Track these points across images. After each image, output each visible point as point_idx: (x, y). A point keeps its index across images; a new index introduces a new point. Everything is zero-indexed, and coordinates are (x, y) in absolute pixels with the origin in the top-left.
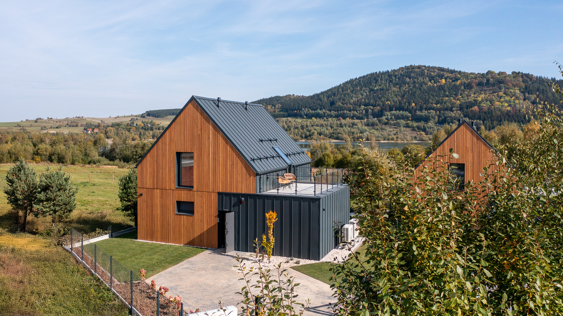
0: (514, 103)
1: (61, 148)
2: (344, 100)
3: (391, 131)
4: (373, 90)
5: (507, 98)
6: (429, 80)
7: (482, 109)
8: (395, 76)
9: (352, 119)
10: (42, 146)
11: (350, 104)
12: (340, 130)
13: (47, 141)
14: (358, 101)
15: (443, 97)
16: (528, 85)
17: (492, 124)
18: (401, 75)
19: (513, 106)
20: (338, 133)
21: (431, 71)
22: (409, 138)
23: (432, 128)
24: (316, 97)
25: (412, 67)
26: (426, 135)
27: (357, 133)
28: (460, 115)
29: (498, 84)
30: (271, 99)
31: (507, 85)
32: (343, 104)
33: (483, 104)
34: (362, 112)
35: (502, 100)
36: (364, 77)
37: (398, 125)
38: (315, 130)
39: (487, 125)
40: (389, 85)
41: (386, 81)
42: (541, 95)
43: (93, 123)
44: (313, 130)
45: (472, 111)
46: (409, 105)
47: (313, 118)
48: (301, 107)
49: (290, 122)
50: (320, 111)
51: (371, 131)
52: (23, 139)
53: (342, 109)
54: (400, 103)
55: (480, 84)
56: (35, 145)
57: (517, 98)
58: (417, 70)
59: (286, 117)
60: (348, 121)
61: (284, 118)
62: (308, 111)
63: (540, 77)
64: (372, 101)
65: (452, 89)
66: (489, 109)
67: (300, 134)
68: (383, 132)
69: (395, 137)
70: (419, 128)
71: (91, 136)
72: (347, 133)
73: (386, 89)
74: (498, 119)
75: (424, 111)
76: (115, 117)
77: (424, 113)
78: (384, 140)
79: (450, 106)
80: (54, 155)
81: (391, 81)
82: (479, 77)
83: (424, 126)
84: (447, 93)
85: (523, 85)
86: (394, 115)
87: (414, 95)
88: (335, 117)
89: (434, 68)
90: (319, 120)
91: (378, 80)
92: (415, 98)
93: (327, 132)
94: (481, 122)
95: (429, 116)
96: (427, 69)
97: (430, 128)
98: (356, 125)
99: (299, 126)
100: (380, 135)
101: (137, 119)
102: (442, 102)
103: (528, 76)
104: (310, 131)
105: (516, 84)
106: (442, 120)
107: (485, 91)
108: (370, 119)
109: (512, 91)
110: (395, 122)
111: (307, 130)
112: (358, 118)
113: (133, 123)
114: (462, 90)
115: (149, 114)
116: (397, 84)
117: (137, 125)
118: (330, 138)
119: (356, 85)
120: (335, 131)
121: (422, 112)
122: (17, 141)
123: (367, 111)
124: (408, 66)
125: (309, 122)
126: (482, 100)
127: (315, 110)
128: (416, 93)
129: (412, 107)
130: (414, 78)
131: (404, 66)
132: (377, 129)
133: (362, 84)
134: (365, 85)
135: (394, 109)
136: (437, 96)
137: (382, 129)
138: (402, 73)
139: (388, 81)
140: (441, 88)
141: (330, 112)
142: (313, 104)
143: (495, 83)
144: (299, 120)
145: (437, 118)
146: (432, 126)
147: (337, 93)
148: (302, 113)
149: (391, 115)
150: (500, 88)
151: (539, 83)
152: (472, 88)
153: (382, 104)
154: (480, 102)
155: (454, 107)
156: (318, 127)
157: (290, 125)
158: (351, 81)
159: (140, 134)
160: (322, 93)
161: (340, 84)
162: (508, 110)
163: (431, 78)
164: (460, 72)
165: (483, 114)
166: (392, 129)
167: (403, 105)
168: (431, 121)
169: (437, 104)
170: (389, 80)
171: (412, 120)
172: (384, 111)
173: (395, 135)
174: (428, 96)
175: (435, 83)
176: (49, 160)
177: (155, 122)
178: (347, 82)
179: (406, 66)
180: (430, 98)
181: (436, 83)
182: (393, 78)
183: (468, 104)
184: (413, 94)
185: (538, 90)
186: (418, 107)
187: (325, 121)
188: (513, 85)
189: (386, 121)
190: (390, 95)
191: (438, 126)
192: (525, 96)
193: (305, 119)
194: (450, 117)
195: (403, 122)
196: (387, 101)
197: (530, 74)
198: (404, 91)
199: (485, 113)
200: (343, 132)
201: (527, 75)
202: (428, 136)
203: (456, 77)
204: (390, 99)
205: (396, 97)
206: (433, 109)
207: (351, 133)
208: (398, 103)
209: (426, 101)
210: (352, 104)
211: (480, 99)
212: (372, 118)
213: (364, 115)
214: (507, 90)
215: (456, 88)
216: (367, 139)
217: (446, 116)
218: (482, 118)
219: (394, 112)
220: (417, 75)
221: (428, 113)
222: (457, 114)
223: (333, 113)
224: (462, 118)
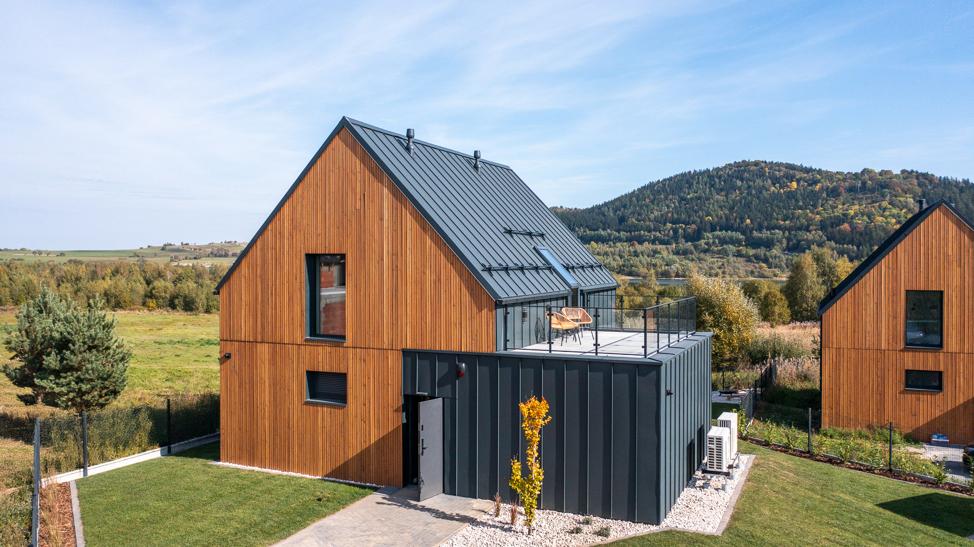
0: (906, 218)
1: (189, 286)
2: (639, 214)
3: (713, 263)
4: (685, 199)
5: (895, 211)
6: (772, 184)
7: (855, 228)
8: (720, 177)
9: (652, 244)
10: (159, 284)
11: (650, 220)
12: (634, 260)
13: (169, 275)
14: (662, 215)
15: (794, 209)
16: (927, 191)
18: (728, 175)
20: (632, 266)
21: (775, 170)
22: (742, 273)
23: (779, 257)
24: (596, 211)
25: (745, 164)
26: (769, 268)
27: (661, 266)
28: (821, 237)
29: (880, 188)
31: (894, 190)
32: (639, 221)
33: (857, 221)
34: (668, 234)
35: (887, 213)
36: (670, 179)
37: (724, 253)
39: (865, 252)
40: (710, 191)
41: (706, 185)
45: (839, 231)
46: (742, 223)
47: (593, 243)
48: (574, 225)
50: (602, 233)
51: (683, 263)
52: (130, 272)
53: (636, 228)
54: (727, 219)
55: (851, 189)
56: (148, 283)
57: (910, 210)
58: (753, 168)
60: (647, 246)
62: (585, 232)
63: (944, 178)
64: (683, 216)
65: (807, 197)
66: (866, 227)
68: (701, 263)
70: (757, 258)
72: (646, 266)
73: (706, 197)
75: (764, 231)
77: (765, 234)
79: (806, 223)
80: (178, 298)
81: (712, 186)
82: (850, 178)
83: (765, 255)
84: (801, 203)
85: (919, 190)
86: (718, 237)
87: (749, 207)
88: (626, 241)
89: (779, 165)
90: (602, 245)
91: (692, 184)
92: (751, 211)
93: (614, 264)
94: (855, 248)
95: (773, 239)
96: (769, 166)
97: (775, 257)
98: (659, 253)
102: (793, 218)
105: (909, 190)
106: (794, 245)
107: (860, 200)
108: (680, 245)
109: (902, 199)
110: (720, 248)
112: (662, 242)
114: (823, 199)
116: (722, 190)
118: (618, 273)
119: (659, 191)
120: (627, 263)
121: (762, 233)
123: (676, 231)
124: (739, 163)
126: (856, 215)
127: (594, 230)
128: (751, 203)
129: (747, 225)
130: (748, 180)
131: (732, 163)
132: (693, 260)
133: (668, 190)
134: (673, 191)
135: (718, 228)
136: (784, 208)
137: (700, 259)
138: (730, 172)
139: (708, 185)
140: (791, 195)
141: (619, 233)
142: (591, 221)
143: (875, 188)
145: (785, 241)
146: (778, 255)
149: (714, 237)
150: (883, 196)
151: (945, 188)
152: (839, 196)
153: (699, 220)
154: (853, 218)
155: (811, 225)
156: (600, 257)
158: (651, 186)
160: (606, 204)
161: (634, 191)
164: (820, 172)
165: (858, 236)
166: (716, 260)
167: (732, 222)
168: (775, 247)
169: (785, 221)
170: (710, 184)
171: (746, 246)
172: (703, 231)
173: (720, 268)
174: (771, 208)
175: (781, 187)
176: (170, 306)
178: (644, 188)
179: (735, 162)
180: (773, 210)
181: (783, 188)
182: (716, 180)
183: (834, 220)
184: (748, 205)
186: (756, 226)
187: (610, 247)
188: (903, 190)
189: (706, 246)
190: (711, 206)
191: (787, 254)
194: (806, 240)
195: (731, 248)
196: (706, 216)
197: (929, 173)
198: (733, 201)
199: (861, 234)
200: (638, 263)
201: (925, 176)
202: (771, 270)
203: (813, 178)
204: (713, 213)
205: (722, 210)
206: (779, 228)
207: (652, 266)
208: (724, 218)
209: (767, 215)
210: (652, 221)
211: (852, 212)
212: (683, 243)
213: (672, 238)
214: (894, 198)
215: (814, 196)
216: (677, 275)
217: (799, 238)
218: (856, 241)
219: (718, 233)
220: (753, 176)
221: (772, 234)
222: (816, 236)
223: (622, 234)
224: (824, 242)
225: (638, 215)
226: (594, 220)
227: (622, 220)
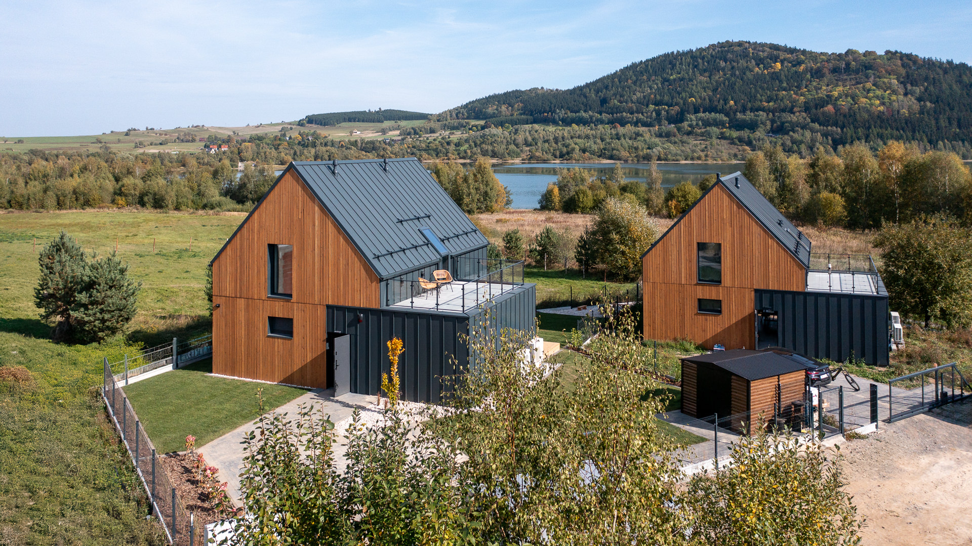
0: (890, 99)
1: (159, 183)
3: (696, 146)
4: (668, 80)
5: (879, 93)
6: (756, 64)
7: (839, 110)
8: (703, 58)
9: (635, 126)
10: (128, 181)
11: (632, 102)
12: (616, 143)
13: (138, 172)
14: (644, 97)
15: (778, 90)
16: (910, 72)
17: (855, 133)
18: (712, 56)
19: (888, 104)
20: (613, 149)
21: (759, 51)
22: (725, 156)
23: (763, 139)
24: (578, 92)
25: (729, 44)
26: (752, 150)
27: (643, 149)
28: (805, 119)
29: (864, 69)
30: (507, 95)
31: (878, 71)
32: (621, 102)
33: (841, 102)
34: (651, 115)
35: (871, 95)
36: (653, 59)
37: (707, 136)
38: (576, 144)
39: (849, 135)
40: (694, 72)
41: (689, 66)
42: (932, 86)
43: (219, 136)
44: (573, 145)
45: (824, 113)
46: (726, 104)
47: (574, 125)
48: (555, 106)
49: (536, 131)
50: (584, 115)
51: (665, 146)
52: (98, 168)
53: (618, 110)
54: (710, 101)
55: (835, 70)
56: (117, 179)
57: (894, 92)
58: (737, 48)
59: (531, 123)
60: (629, 129)
61: (527, 126)
62: (566, 114)
63: (928, 59)
64: (666, 98)
65: (791, 78)
66: (850, 109)
67: (552, 151)
68: (683, 146)
70: (741, 140)
71: (214, 158)
72: (627, 149)
73: (689, 78)
74: (865, 125)
75: (748, 112)
76: (256, 125)
77: (749, 116)
78: (686, 159)
79: (790, 105)
80: (147, 195)
81: (696, 66)
82: (834, 59)
83: (749, 137)
84: (785, 85)
85: (903, 72)
86: (701, 119)
87: (733, 88)
88: (608, 124)
89: (764, 45)
90: (583, 127)
91: (675, 65)
92: (735, 92)
93: (595, 147)
94: (839, 130)
95: (757, 120)
96: (753, 46)
97: (759, 140)
98: (642, 135)
99: (551, 138)
100: (679, 152)
101: (291, 129)
102: (777, 99)
104: (567, 146)
105: (892, 70)
106: (778, 127)
107: (844, 81)
108: (663, 127)
109: (886, 80)
110: (703, 130)
111: (564, 145)
112: (645, 124)
113: (284, 135)
114: (808, 80)
115: (311, 120)
116: (705, 71)
117: (290, 138)
118: (599, 156)
119: (641, 72)
120: (608, 146)
121: (745, 115)
122: (87, 174)
123: (658, 113)
124: (722, 43)
125: (566, 131)
126: (840, 96)
127: (576, 112)
128: (735, 84)
129: (730, 107)
130: (732, 61)
131: (716, 43)
132: (675, 143)
133: (651, 70)
134: (656, 72)
135: (702, 110)
136: (768, 89)
137: (683, 142)
138: (714, 53)
139: (691, 66)
140: (775, 76)
141: (601, 115)
142: (573, 103)
143: (859, 69)
144: (551, 128)
145: (768, 123)
146: (762, 137)
147: (610, 85)
148: (556, 116)
149: (698, 119)
150: (867, 77)
151: (929, 69)
152: (823, 77)
153: (682, 102)
154: (837, 99)
155: (795, 106)
156: (580, 140)
157: (536, 136)
158: (634, 66)
159: (295, 153)
160: (588, 85)
161: (617, 71)
162: (880, 111)
163: (759, 61)
164: (804, 52)
165: (842, 118)
166: (699, 142)
167: (716, 103)
168: (759, 129)
169: (768, 102)
170: (693, 64)
171: (730, 128)
172: (686, 113)
173: (703, 151)
174: (755, 89)
175: (765, 68)
177: (320, 134)
178: (626, 68)
179: (719, 43)
180: (757, 91)
181: (767, 69)
182: (700, 61)
183: (817, 102)
184: (732, 86)
185: (926, 79)
186: (740, 108)
187: (592, 129)
188: (886, 71)
189: (689, 129)
190: (694, 87)
191: (771, 136)
192: (906, 89)
193: (561, 126)
194: (790, 122)
195: (715, 130)
196: (690, 98)
197: (913, 54)
198: (717, 82)
199: (845, 116)
200: (620, 147)
201: (909, 57)
203: (797, 59)
204: (695, 94)
205: (705, 91)
206: (763, 110)
207: (634, 149)
208: (708, 100)
209: (751, 97)
210: (635, 103)
211: (836, 94)
212: (666, 124)
213: (655, 120)
214: (878, 79)
215: (798, 77)
216: (659, 159)
217: (783, 120)
218: (840, 123)
219: (701, 115)
220: (737, 57)
221: (756, 116)
222: (800, 118)
223: (605, 116)
224: (808, 124)
225: (621, 97)
226: (575, 101)
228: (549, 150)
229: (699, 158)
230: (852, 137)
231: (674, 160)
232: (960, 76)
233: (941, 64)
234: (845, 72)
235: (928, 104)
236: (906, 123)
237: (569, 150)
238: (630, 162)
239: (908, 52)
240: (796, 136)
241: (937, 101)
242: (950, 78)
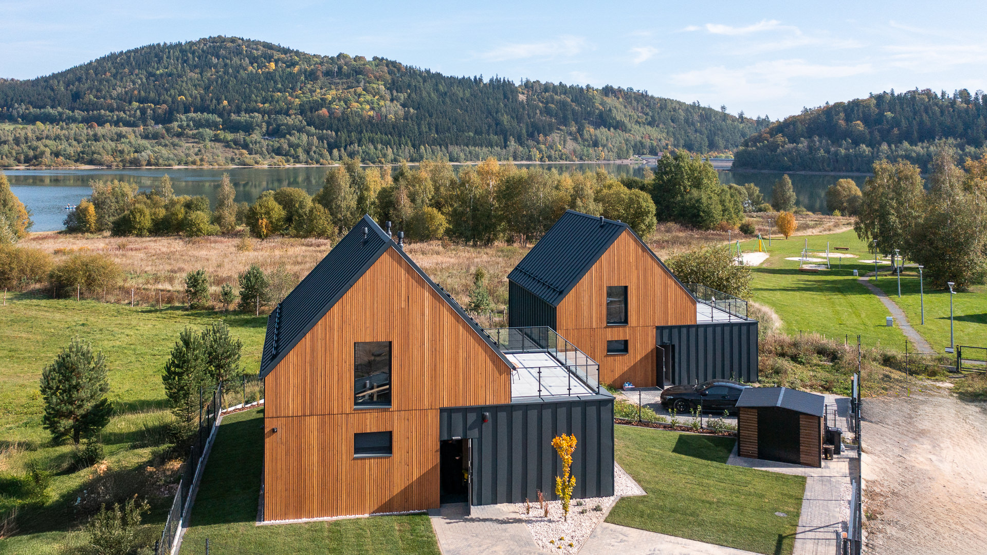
0: (379, 104)
2: (99, 90)
3: (189, 149)
4: (154, 75)
5: (369, 97)
6: (250, 63)
7: (333, 114)
8: (193, 53)
9: (115, 126)
11: (112, 98)
12: (97, 146)
14: (126, 93)
15: (273, 91)
16: (396, 79)
17: (349, 137)
18: (203, 51)
20: (93, 153)
21: (252, 49)
22: (221, 160)
23: (259, 143)
25: (221, 40)
26: (249, 154)
27: (129, 152)
28: (301, 122)
29: (355, 74)
31: (367, 77)
32: (98, 98)
33: (334, 106)
34: (135, 114)
35: (362, 99)
36: (136, 51)
37: (199, 138)
38: (46, 146)
39: (343, 139)
40: (183, 67)
41: (178, 61)
42: (414, 93)
44: (42, 148)
45: (319, 116)
46: (219, 104)
47: (39, 123)
48: (12, 100)
50: (51, 111)
51: (155, 149)
53: (95, 107)
54: (202, 100)
55: (328, 73)
57: (382, 98)
58: (229, 45)
60: (108, 129)
62: (27, 109)
63: (412, 67)
64: (152, 95)
65: (286, 79)
66: (343, 113)
67: (14, 154)
68: (175, 149)
69: (197, 158)
70: (236, 142)
72: (110, 153)
73: (178, 74)
74: (357, 129)
75: (243, 114)
77: (244, 117)
78: (179, 164)
79: (285, 106)
81: (185, 61)
82: (327, 62)
83: (245, 140)
85: (388, 77)
86: (192, 119)
87: (226, 87)
88: (82, 122)
89: (257, 43)
90: (51, 126)
91: (162, 58)
92: (228, 91)
93: (71, 151)
94: (333, 133)
95: (252, 122)
96: (246, 44)
97: (256, 143)
98: (124, 136)
99: (11, 139)
100: (171, 156)
102: (272, 101)
103: (393, 64)
104: (35, 149)
105: (380, 76)
106: (274, 129)
107: (337, 84)
108: (150, 127)
109: (375, 86)
110: (195, 132)
111: (29, 147)
112: (127, 124)
114: (302, 82)
116: (196, 67)
118: (76, 161)
119: (122, 65)
120: (87, 149)
121: (239, 116)
123: (143, 112)
124: (214, 38)
125: (29, 130)
126: (333, 100)
127: (40, 108)
128: (228, 83)
129: (224, 107)
130: (224, 57)
131: (207, 37)
132: (166, 145)
133: (134, 63)
134: (139, 65)
135: (192, 109)
136: (263, 89)
137: (174, 145)
138: (205, 48)
139: (180, 61)
140: (270, 76)
141: (73, 112)
142: (36, 96)
143: (350, 73)
144: (10, 127)
145: (264, 125)
146: (258, 140)
147: (84, 77)
148: (15, 113)
149: (188, 120)
150: (358, 82)
151: (411, 76)
152: (316, 80)
153: (170, 99)
154: (330, 103)
155: (291, 108)
156: (49, 142)
158: (112, 57)
160: (54, 76)
161: (91, 62)
162: (370, 116)
164: (297, 53)
165: (336, 122)
166: (191, 145)
167: (208, 102)
168: (255, 131)
169: (264, 103)
170: (182, 59)
171: (224, 129)
172: (175, 112)
173: (196, 154)
174: (250, 89)
175: (259, 67)
178: (104, 59)
179: (210, 37)
180: (251, 92)
181: (261, 69)
182: (190, 55)
183: (312, 105)
184: (225, 85)
186: (234, 108)
187: (62, 129)
188: (375, 77)
189: (180, 130)
190: (184, 84)
191: (268, 139)
192: (392, 95)
193: (21, 124)
194: (286, 125)
195: (208, 132)
196: (179, 96)
198: (209, 79)
199: (339, 120)
200: (101, 150)
202: (252, 156)
203: (292, 60)
204: (185, 92)
205: (196, 89)
206: (258, 111)
207: (118, 153)
208: (199, 99)
209: (246, 97)
210: (114, 99)
211: (329, 97)
212: (153, 125)
213: (139, 119)
214: (368, 85)
215: (293, 78)
216: (149, 164)
217: (279, 122)
218: (335, 127)
219: (192, 115)
220: (230, 53)
221: (251, 117)
222: (296, 121)
223: (78, 114)
224: (304, 127)
225: (97, 91)
226: (39, 95)
227: (76, 96)
228: (10, 153)
229: (194, 163)
230: (346, 141)
231: (166, 165)
232: (437, 85)
233: (421, 73)
234: (337, 76)
235: (412, 110)
236: (394, 128)
237: (37, 153)
238: (114, 167)
239: (393, 59)
240: (292, 139)
241: (419, 108)
242: (429, 86)
